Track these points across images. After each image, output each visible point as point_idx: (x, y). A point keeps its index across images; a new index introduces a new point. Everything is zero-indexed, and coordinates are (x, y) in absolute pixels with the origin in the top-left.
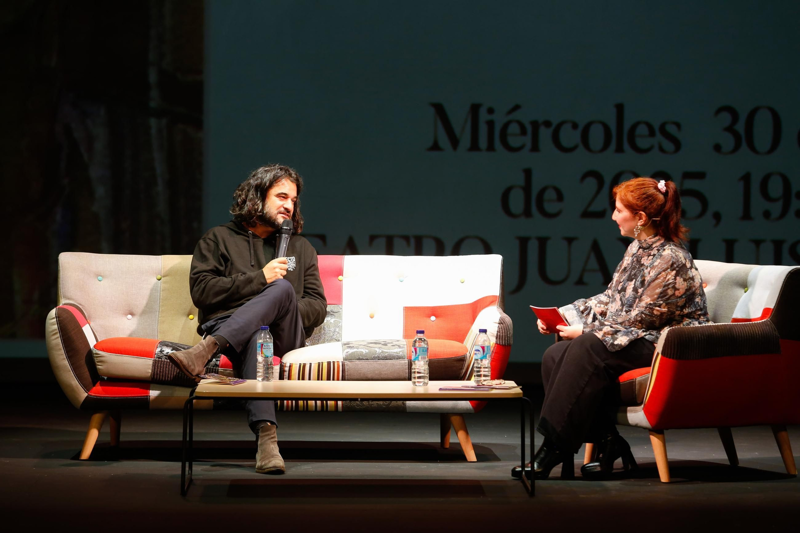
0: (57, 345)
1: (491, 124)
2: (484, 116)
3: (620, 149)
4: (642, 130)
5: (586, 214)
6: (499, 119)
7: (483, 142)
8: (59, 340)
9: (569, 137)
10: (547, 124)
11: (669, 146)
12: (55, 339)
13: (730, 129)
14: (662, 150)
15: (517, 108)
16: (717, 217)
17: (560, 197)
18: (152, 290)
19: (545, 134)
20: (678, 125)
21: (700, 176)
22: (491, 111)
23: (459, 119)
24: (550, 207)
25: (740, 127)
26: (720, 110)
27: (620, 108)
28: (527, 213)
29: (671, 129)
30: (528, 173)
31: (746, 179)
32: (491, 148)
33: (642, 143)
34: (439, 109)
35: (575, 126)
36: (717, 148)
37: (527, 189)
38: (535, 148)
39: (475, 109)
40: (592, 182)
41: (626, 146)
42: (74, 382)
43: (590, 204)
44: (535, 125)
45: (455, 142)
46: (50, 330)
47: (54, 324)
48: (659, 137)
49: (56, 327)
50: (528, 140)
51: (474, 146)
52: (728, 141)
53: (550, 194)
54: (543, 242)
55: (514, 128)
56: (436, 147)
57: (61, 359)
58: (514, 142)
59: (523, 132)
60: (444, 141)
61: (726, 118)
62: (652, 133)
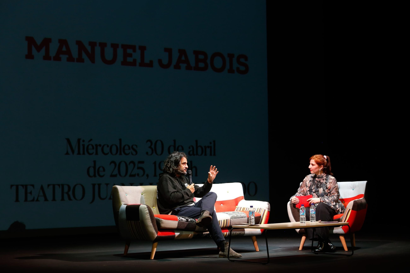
0: (148, 218)
1: (84, 145)
2: (82, 143)
3: (121, 154)
4: (127, 147)
5: (112, 176)
6: (86, 144)
7: (81, 152)
8: (149, 216)
9: (106, 150)
10: (100, 145)
11: (134, 153)
12: (148, 216)
13: (150, 147)
14: (132, 154)
15: (91, 140)
16: (148, 176)
17: (104, 170)
18: (141, 198)
19: (99, 149)
20: (136, 146)
21: (142, 162)
22: (84, 141)
23: (74, 143)
24: (101, 174)
25: (153, 147)
26: (148, 141)
27: (120, 140)
28: (95, 176)
29: (135, 147)
30: (95, 162)
31: (155, 163)
32: (84, 154)
33: (127, 152)
34: (68, 140)
35: (108, 146)
36: (147, 153)
37: (94, 167)
38: (97, 154)
39: (79, 140)
40: (113, 165)
41: (122, 153)
42: (154, 231)
43: (112, 172)
44: (97, 146)
45: (73, 152)
46: (146, 212)
47: (147, 210)
48: (131, 150)
49: (148, 211)
50: (94, 151)
51: (79, 153)
52: (150, 151)
53: (101, 169)
54: (99, 185)
55: (90, 147)
56: (67, 153)
57: (149, 223)
58: (91, 151)
59: (93, 148)
60: (70, 151)
61: (149, 143)
62: (129, 149)
